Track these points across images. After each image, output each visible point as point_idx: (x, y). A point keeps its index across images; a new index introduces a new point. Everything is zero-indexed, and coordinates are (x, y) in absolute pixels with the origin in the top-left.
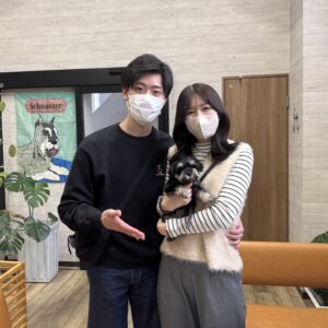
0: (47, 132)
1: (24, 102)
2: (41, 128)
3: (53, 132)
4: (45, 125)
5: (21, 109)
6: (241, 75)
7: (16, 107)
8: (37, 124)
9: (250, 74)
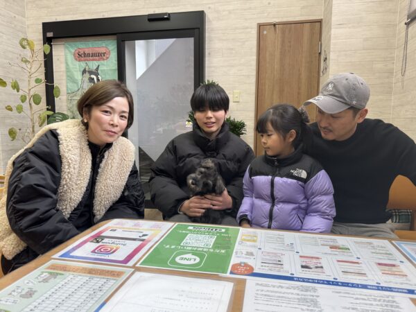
0: (93, 79)
1: (73, 51)
2: (87, 75)
3: (98, 80)
4: (91, 73)
5: (70, 58)
6: (275, 21)
7: (66, 55)
8: (84, 72)
9: (285, 20)
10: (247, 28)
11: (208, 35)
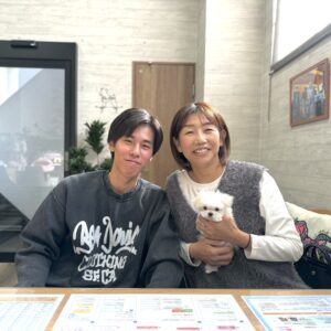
6: (150, 60)
10: (122, 65)
11: (80, 68)
